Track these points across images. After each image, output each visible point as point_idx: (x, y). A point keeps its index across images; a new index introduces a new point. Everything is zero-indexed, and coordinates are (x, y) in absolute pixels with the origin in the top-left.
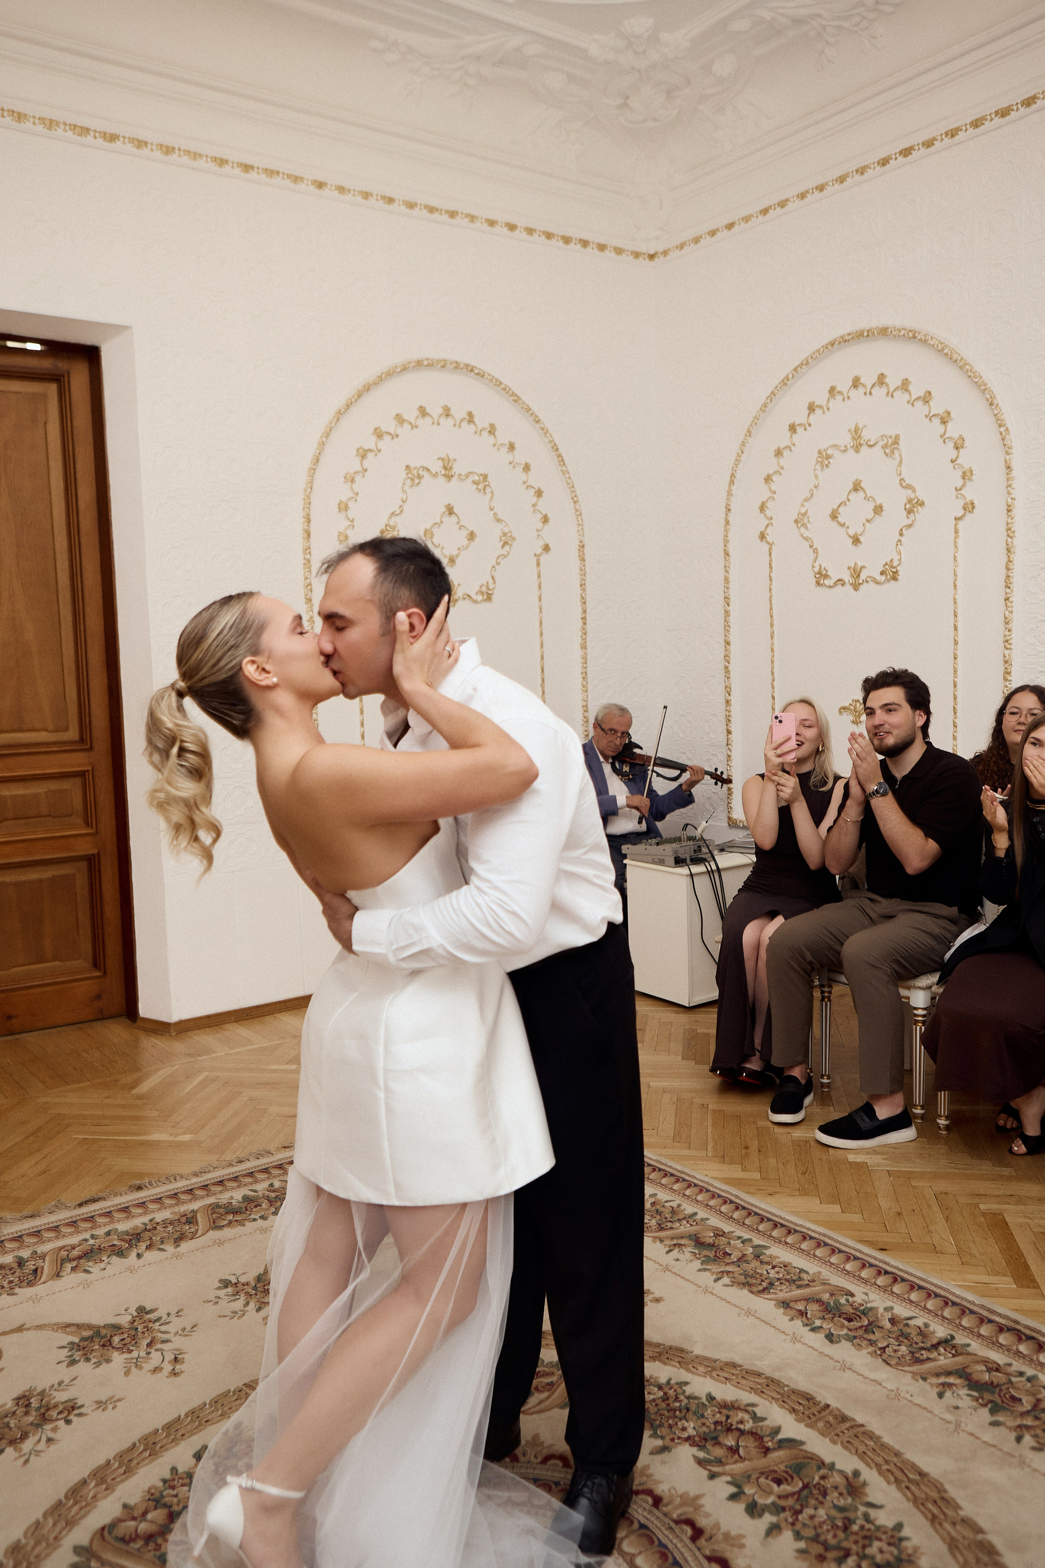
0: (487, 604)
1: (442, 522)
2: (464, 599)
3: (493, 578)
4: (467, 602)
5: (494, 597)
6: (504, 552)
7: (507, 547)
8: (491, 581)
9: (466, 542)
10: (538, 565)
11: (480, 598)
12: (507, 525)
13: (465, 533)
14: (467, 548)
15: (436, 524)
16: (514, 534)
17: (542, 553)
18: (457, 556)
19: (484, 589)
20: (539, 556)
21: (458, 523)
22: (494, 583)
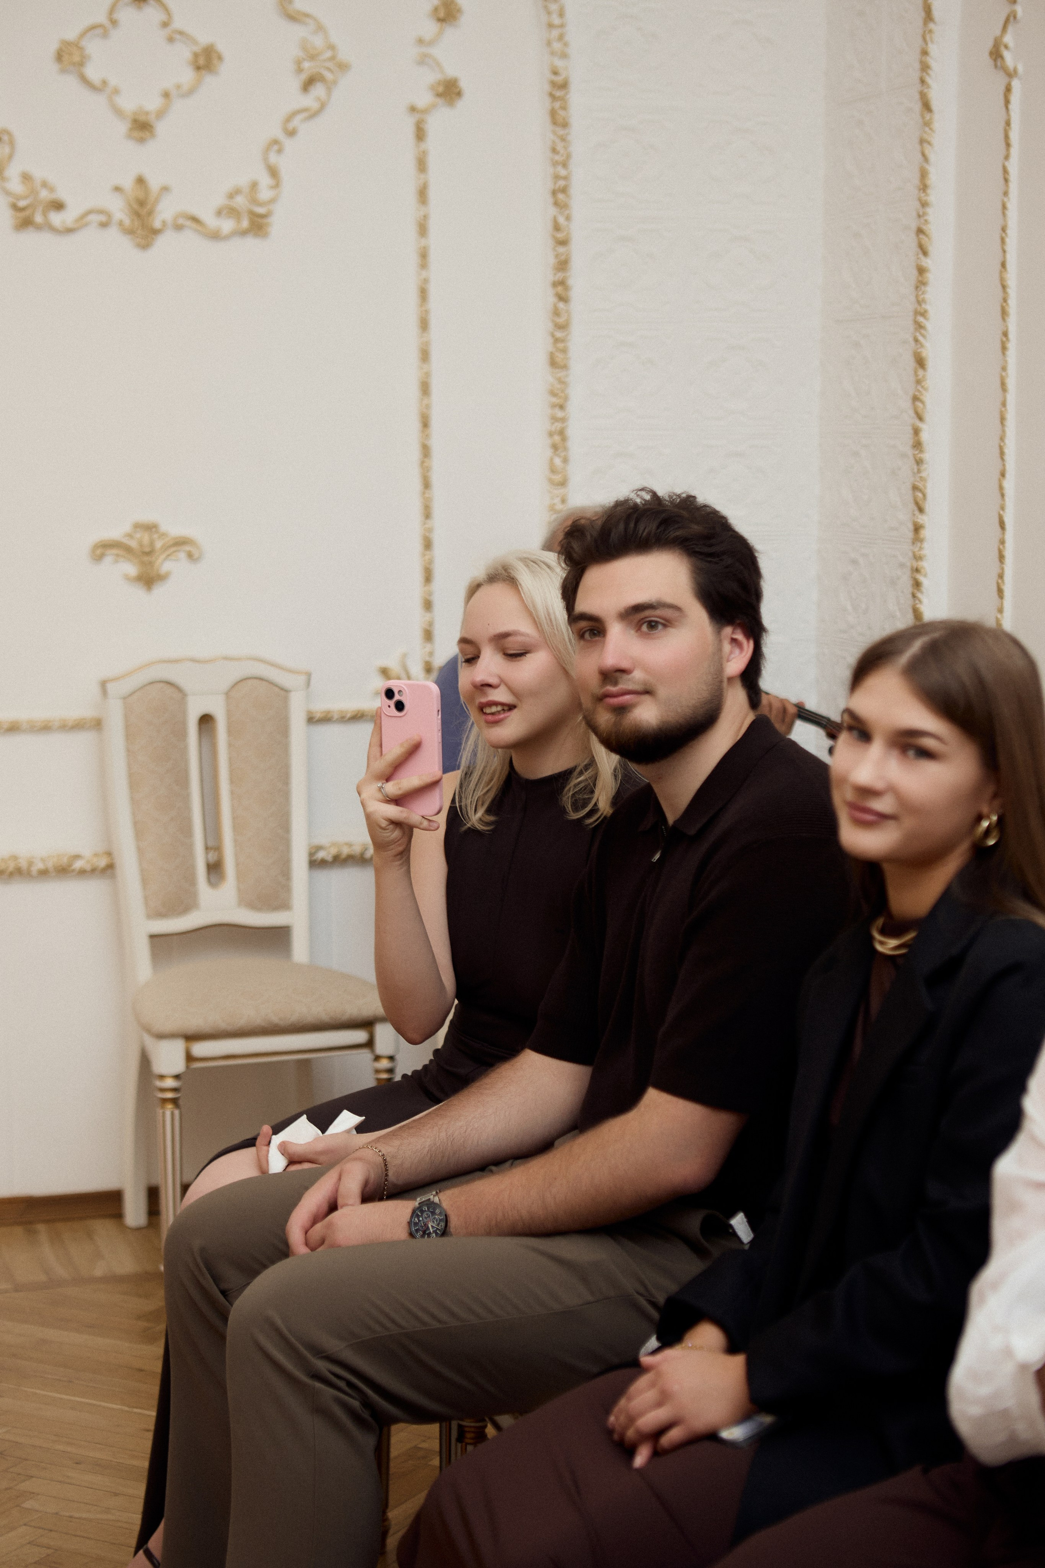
0: (250, 242)
1: (114, 23)
2: (179, 228)
3: (273, 172)
4: (190, 238)
5: (277, 224)
6: (309, 101)
7: (319, 90)
8: (265, 180)
9: (187, 76)
10: (420, 134)
11: (227, 225)
12: (320, 28)
13: (184, 52)
14: (191, 92)
15: (93, 28)
16: (344, 55)
17: (434, 106)
18: (161, 114)
19: (240, 201)
20: (425, 111)
21: (165, 25)
22: (277, 185)
